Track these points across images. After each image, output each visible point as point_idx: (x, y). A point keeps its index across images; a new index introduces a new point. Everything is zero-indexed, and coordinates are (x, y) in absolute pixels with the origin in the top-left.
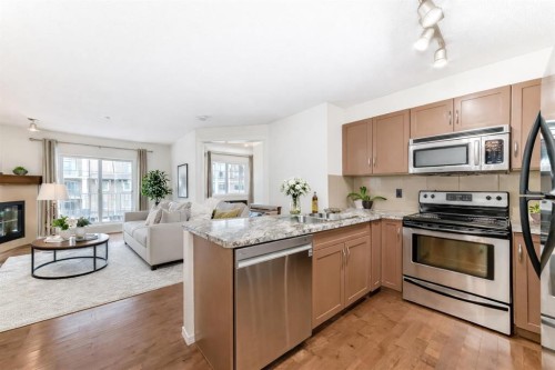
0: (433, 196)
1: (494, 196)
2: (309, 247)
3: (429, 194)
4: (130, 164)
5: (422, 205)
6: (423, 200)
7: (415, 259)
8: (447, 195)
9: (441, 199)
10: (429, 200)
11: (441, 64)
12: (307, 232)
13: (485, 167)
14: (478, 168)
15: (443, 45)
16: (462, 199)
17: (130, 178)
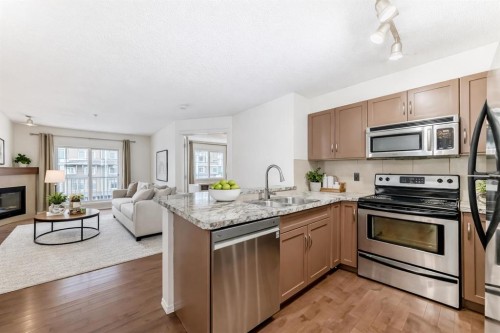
0: (387, 179)
1: (445, 179)
2: (277, 229)
3: (384, 177)
4: (116, 153)
5: (377, 187)
6: (379, 183)
7: (370, 236)
8: (401, 178)
9: (395, 181)
10: (384, 183)
11: (396, 56)
12: (275, 214)
13: (436, 152)
14: (430, 153)
15: (398, 39)
16: (414, 182)
17: (116, 163)
